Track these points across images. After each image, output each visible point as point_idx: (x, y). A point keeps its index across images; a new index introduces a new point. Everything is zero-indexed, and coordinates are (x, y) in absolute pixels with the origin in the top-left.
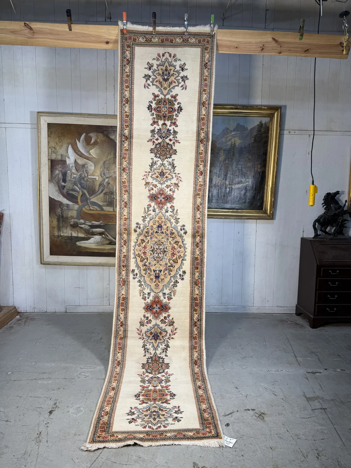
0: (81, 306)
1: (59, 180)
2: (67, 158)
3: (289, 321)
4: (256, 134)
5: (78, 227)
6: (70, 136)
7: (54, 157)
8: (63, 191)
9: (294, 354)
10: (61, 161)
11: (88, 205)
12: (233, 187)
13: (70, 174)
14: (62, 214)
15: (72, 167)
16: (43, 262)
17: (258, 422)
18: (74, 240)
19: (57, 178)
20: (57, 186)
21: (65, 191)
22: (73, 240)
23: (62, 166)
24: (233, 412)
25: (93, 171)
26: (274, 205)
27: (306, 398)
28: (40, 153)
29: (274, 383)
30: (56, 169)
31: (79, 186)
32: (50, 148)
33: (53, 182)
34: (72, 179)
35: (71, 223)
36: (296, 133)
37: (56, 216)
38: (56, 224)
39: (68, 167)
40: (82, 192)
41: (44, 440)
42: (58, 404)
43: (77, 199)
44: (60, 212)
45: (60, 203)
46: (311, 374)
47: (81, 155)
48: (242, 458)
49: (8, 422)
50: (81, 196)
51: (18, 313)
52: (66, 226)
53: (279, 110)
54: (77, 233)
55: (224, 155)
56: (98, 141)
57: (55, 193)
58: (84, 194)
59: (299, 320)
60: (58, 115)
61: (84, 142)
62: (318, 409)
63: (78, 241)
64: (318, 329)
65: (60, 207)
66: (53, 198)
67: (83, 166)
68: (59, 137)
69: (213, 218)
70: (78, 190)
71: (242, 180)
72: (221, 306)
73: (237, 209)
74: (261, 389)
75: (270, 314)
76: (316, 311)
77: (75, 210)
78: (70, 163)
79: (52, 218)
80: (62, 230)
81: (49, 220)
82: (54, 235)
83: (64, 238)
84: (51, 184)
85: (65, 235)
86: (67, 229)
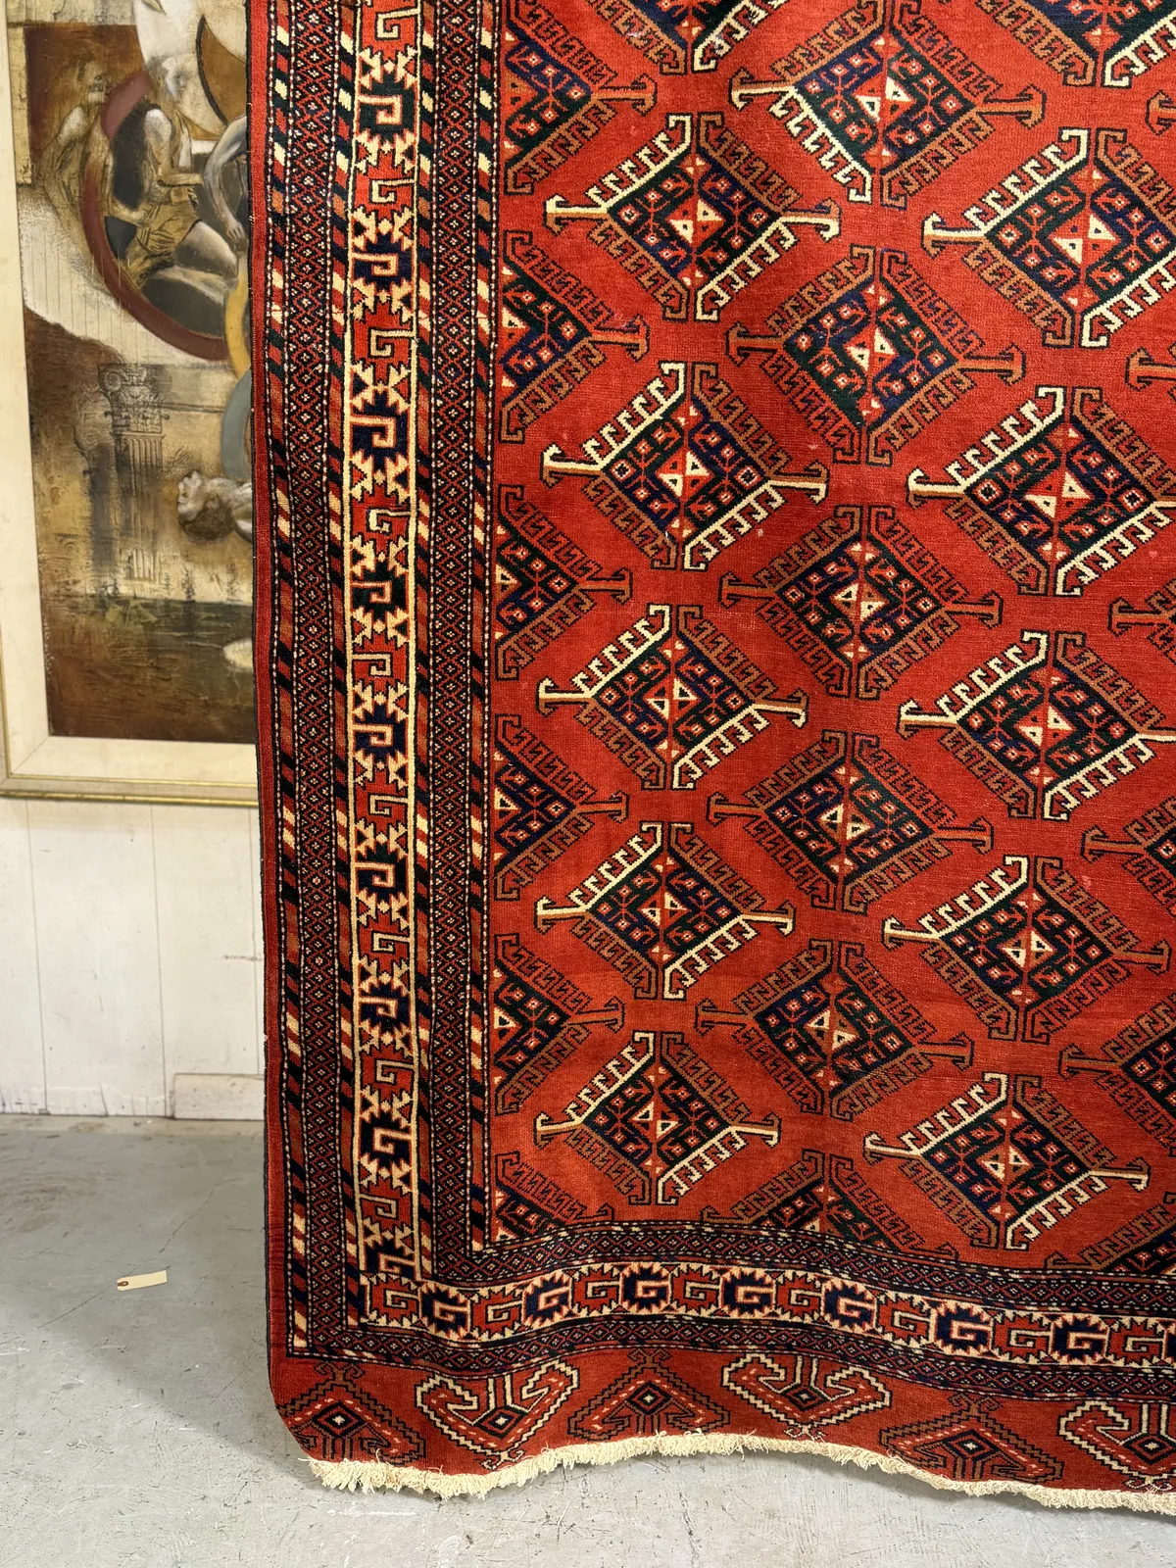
5: (233, 539)
10: (102, 31)
13: (166, 131)
14: (118, 437)
15: (178, 77)
18: (208, 629)
20: (77, 230)
22: (202, 628)
30: (67, 97)
31: (233, 224)
33: (49, 200)
34: (185, 171)
35: (183, 509)
37: (79, 459)
38: (78, 514)
43: (220, 327)
44: (103, 427)
45: (104, 359)
50: (247, 307)
52: (151, 528)
54: (225, 578)
57: (65, 286)
63: (238, 638)
65: (102, 385)
66: (51, 318)
70: (228, 254)
77: (209, 410)
78: (161, 54)
79: (53, 473)
80: (124, 557)
81: (34, 483)
82: (69, 596)
83: (140, 616)
84: (32, 218)
85: (148, 596)
86: (154, 552)
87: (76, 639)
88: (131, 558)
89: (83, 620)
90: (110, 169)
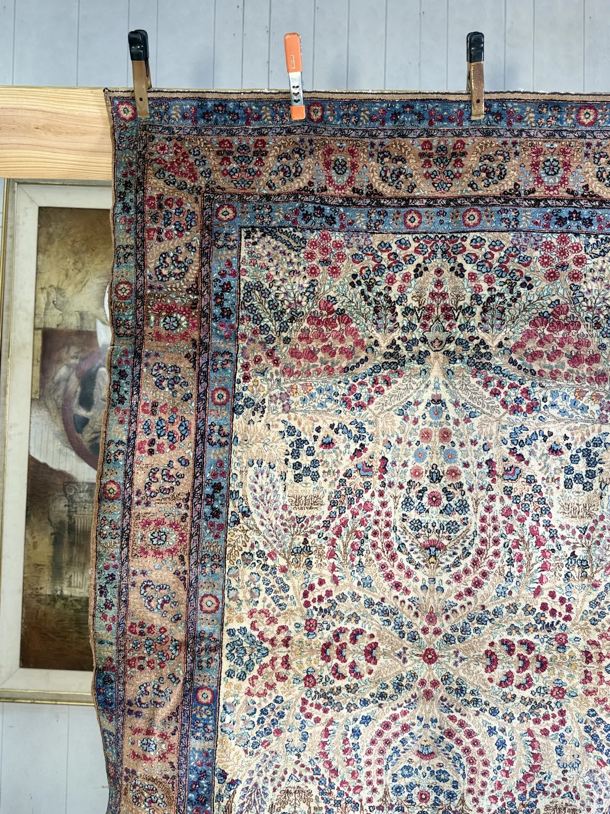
1: (67, 400)
2: (99, 324)
7: (53, 320)
8: (78, 438)
10: (79, 333)
14: (70, 517)
19: (60, 392)
20: (59, 421)
21: (86, 437)
23: (83, 350)
28: (9, 310)
30: (60, 361)
32: (42, 289)
33: (47, 407)
37: (49, 527)
38: (46, 554)
39: (99, 354)
44: (63, 512)
45: (66, 480)
52: (83, 562)
65: (65, 492)
66: (42, 460)
68: (76, 253)
78: (107, 344)
79: (35, 534)
80: (68, 576)
81: (25, 539)
82: (37, 595)
83: (73, 605)
84: (37, 414)
85: (78, 595)
86: (83, 573)
87: (38, 617)
88: (71, 576)
89: (43, 608)
90: (78, 393)
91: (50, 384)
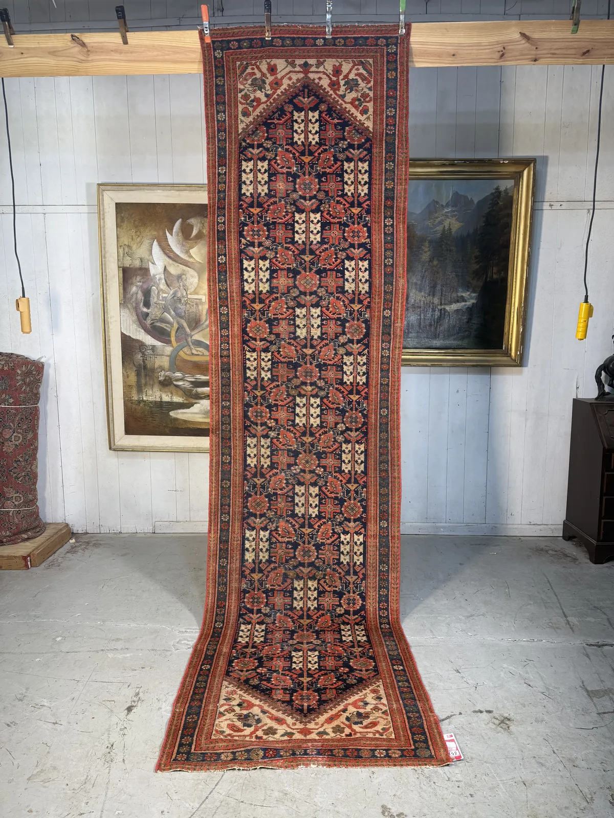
0: (180, 522)
1: (137, 304)
2: (150, 263)
3: (552, 550)
4: (488, 210)
5: (172, 386)
6: (154, 224)
7: (127, 262)
8: (144, 323)
9: (561, 611)
10: (141, 269)
11: (190, 346)
12: (448, 308)
13: (156, 292)
14: (144, 362)
15: (159, 280)
16: (113, 447)
17: (499, 734)
18: (166, 408)
19: (133, 300)
20: (134, 314)
21: (149, 322)
22: (164, 408)
23: (143, 278)
24: (451, 716)
25: (196, 286)
26: (523, 340)
27: (587, 691)
28: (105, 258)
29: (526, 663)
30: (132, 284)
31: (173, 313)
32: (121, 246)
33: (128, 307)
34: (160, 300)
35: (160, 379)
36: (563, 207)
37: (134, 367)
38: (134, 380)
39: (152, 280)
40: (178, 323)
41: (119, 758)
42: (141, 695)
43: (169, 336)
44: (140, 360)
45: (140, 344)
46: (595, 647)
47: (175, 258)
48: (470, 800)
49: (57, 725)
50: (176, 332)
51: (73, 534)
52: (151, 383)
53: (532, 165)
54: (170, 395)
55: (429, 250)
56: (204, 231)
58: (180, 328)
59: (570, 548)
60: (134, 188)
61: (180, 234)
62: (609, 712)
63: (173, 410)
64: (605, 565)
65: (140, 350)
66: (127, 334)
67: (179, 277)
68: (136, 227)
69: (410, 365)
70: (172, 320)
71: (464, 295)
72: (426, 524)
73: (454, 349)
74: (502, 674)
75: (515, 538)
76: (602, 532)
77: (167, 356)
78: (155, 273)
79: (127, 371)
80: (145, 391)
81: (123, 374)
82: (131, 400)
83: (149, 405)
84: (123, 311)
85: (151, 400)
86: (152, 390)
87: (132, 411)
88: (147, 391)
89: (134, 406)
90: (143, 300)
91: (128, 296)
